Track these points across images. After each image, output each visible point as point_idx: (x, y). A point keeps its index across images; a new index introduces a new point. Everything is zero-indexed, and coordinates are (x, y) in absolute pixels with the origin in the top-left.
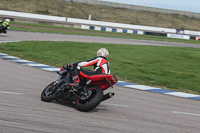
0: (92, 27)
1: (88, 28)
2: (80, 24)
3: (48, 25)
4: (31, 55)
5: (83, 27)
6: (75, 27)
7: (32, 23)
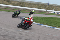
0: (54, 13)
1: (53, 13)
2: (51, 12)
3: (41, 12)
4: (36, 21)
5: (52, 13)
6: (49, 12)
7: (36, 11)
